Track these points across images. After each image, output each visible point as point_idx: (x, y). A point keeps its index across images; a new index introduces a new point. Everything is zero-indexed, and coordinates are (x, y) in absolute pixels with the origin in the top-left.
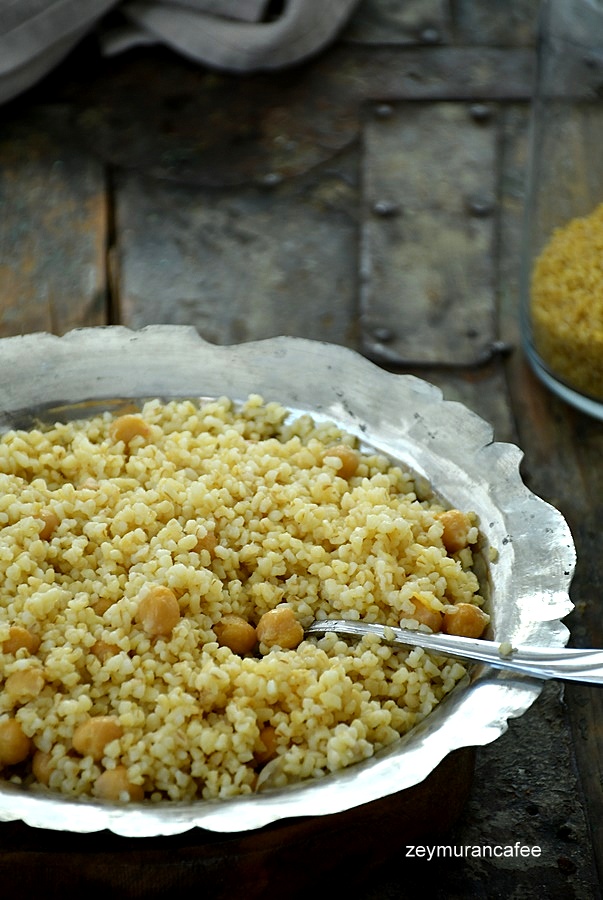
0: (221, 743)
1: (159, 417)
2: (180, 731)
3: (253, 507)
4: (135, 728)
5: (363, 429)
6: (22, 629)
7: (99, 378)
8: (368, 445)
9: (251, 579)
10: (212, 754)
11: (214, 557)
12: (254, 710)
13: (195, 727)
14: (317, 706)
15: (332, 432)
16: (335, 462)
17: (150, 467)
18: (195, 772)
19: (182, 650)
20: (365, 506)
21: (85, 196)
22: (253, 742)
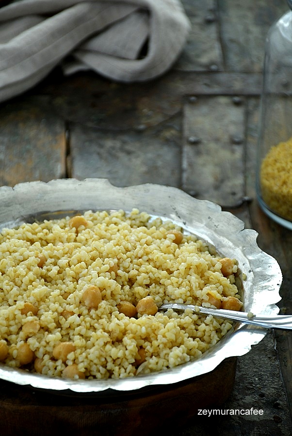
0: (120, 354)
1: (92, 218)
2: (101, 348)
3: (135, 254)
4: (81, 347)
5: (185, 224)
6: (30, 304)
7: (64, 201)
8: (187, 231)
9: (133, 286)
10: (116, 359)
11: (117, 275)
12: (136, 340)
13: (108, 347)
14: (164, 338)
15: (170, 225)
16: (173, 236)
17: (88, 238)
18: (109, 367)
19: (102, 314)
20: (186, 254)
21: (55, 134)
22: (135, 354)
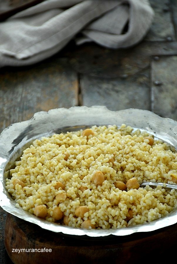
0: (117, 213)
1: (96, 130)
2: (105, 210)
3: (124, 152)
4: (92, 209)
5: (155, 133)
6: (60, 183)
7: (79, 120)
8: (156, 137)
9: (124, 171)
10: (115, 217)
11: (113, 165)
12: (127, 205)
13: (110, 209)
14: (144, 203)
15: (146, 134)
16: (148, 141)
17: (94, 142)
18: (110, 222)
19: (105, 188)
20: (157, 151)
21: (72, 81)
22: (126, 213)
